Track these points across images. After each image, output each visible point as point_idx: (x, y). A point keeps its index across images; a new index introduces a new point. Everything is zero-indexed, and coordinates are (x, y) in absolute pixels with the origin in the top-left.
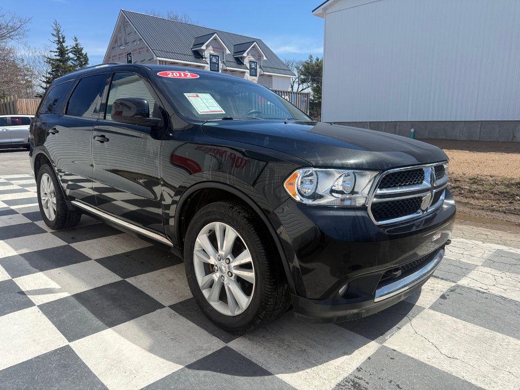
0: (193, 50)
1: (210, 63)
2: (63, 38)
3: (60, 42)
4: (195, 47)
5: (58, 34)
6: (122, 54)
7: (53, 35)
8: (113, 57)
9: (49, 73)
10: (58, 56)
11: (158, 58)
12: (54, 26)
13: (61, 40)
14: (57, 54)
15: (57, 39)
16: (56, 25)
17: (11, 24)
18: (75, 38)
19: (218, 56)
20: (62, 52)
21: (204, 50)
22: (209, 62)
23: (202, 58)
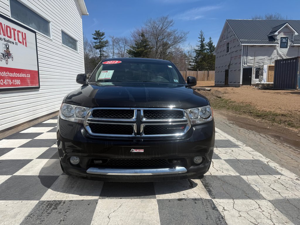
0: (269, 36)
1: (281, 43)
2: (204, 39)
3: (202, 41)
4: (270, 34)
5: (202, 37)
6: (225, 44)
7: (199, 38)
8: (220, 46)
9: (194, 58)
10: (200, 48)
11: (242, 44)
12: (200, 33)
13: (203, 40)
14: (199, 47)
15: (201, 39)
16: (201, 32)
17: (180, 36)
18: (210, 38)
19: (288, 38)
20: (202, 46)
21: (277, 35)
22: (279, 43)
23: (275, 40)
